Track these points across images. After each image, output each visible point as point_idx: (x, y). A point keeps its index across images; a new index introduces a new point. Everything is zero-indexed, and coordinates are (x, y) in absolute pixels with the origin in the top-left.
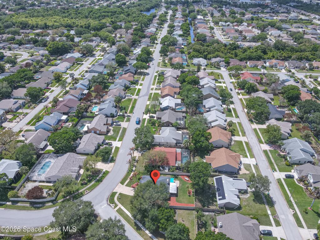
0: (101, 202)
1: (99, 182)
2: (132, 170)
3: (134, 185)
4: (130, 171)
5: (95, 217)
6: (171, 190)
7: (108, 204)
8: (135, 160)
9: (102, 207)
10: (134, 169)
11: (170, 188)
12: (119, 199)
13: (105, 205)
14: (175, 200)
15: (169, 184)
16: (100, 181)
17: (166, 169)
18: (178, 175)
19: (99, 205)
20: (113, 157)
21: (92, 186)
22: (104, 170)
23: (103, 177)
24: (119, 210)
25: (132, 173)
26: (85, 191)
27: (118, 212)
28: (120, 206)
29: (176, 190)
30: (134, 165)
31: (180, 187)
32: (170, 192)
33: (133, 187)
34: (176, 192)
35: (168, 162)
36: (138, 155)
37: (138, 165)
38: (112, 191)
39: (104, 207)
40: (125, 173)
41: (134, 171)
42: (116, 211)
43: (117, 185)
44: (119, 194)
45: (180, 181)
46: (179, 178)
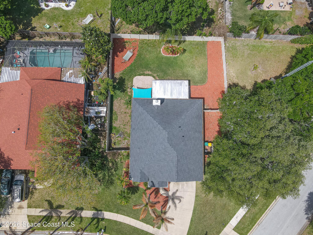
2: (93, 219)
8: (48, 218)
10: (87, 214)
11: (175, 97)
15: (162, 100)
17: (96, 113)
24: (243, 229)
25: (108, 215)
27: (247, 232)
28: (229, 231)
29: (178, 83)
30: (69, 215)
31: (155, 75)
32: (187, 97)
33: (162, 206)
34: (185, 83)
35: (71, 104)
36: (23, 210)
37: (71, 204)
41: (96, 212)
45: (135, 73)
46: (121, 75)
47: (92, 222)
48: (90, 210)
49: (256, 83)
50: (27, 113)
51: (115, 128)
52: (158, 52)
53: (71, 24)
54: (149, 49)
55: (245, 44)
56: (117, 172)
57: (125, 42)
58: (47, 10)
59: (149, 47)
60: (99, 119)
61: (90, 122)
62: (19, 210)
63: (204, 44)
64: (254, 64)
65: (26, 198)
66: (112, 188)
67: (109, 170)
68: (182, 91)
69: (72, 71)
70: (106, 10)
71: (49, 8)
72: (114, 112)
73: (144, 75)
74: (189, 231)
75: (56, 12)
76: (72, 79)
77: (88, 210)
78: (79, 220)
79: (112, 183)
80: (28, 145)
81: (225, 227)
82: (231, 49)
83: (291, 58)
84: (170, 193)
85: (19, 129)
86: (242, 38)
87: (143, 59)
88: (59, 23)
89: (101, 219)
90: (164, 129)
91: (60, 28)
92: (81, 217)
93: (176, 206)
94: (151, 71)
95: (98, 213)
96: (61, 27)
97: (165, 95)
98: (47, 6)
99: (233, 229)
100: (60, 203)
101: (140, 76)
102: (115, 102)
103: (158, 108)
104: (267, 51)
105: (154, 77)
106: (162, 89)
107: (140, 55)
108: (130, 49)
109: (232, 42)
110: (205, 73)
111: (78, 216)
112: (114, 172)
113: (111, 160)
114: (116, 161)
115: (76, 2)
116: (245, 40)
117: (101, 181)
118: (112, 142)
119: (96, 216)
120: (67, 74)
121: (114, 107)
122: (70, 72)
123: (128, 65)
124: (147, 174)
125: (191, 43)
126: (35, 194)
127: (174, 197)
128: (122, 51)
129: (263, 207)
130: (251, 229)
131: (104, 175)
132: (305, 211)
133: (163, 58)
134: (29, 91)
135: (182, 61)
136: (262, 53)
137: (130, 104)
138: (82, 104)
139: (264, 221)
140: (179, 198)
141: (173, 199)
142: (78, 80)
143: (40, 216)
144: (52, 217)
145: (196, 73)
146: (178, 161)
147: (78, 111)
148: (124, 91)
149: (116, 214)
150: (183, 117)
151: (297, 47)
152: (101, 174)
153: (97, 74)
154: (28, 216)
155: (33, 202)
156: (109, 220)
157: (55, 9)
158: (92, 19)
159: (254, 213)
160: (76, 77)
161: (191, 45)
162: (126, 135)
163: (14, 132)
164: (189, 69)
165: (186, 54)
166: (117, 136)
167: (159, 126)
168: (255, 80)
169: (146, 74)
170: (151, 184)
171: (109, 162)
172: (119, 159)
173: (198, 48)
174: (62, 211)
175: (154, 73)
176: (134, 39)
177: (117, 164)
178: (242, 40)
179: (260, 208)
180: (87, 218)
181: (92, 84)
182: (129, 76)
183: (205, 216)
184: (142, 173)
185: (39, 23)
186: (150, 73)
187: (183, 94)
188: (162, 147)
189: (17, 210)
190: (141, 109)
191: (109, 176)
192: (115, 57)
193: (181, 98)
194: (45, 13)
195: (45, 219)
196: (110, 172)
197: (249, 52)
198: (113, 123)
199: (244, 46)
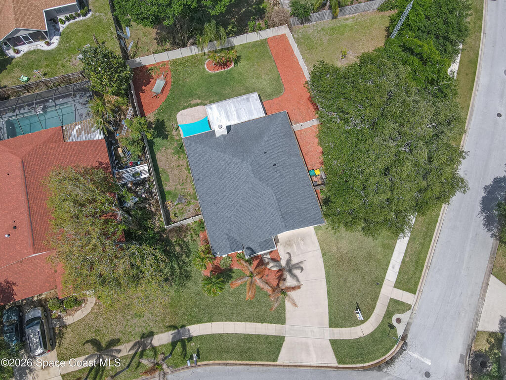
2: (174, 344)
5: (484, 365)
6: (250, 112)
7: (402, 350)
9: (428, 362)
10: (162, 339)
11: (244, 119)
13: (416, 355)
14: (276, 100)
17: (134, 175)
24: (408, 281)
25: (196, 330)
27: (416, 284)
28: (389, 291)
29: (244, 99)
30: (133, 352)
31: (207, 102)
32: (262, 114)
34: (253, 96)
36: (51, 370)
37: (131, 332)
38: (334, 373)
39: (423, 356)
40: (208, 368)
41: (176, 331)
42: (415, 294)
43: (295, 369)
44: (337, 326)
45: (176, 107)
46: (157, 116)
47: (173, 349)
48: (165, 331)
50: (23, 198)
51: (169, 193)
52: (202, 70)
53: (60, 67)
54: (188, 69)
55: (319, 29)
56: (191, 258)
57: (150, 70)
58: (18, 58)
59: (186, 67)
60: (141, 187)
62: (46, 372)
63: (263, 43)
64: (340, 50)
65: (53, 347)
66: (189, 284)
67: (177, 258)
68: (253, 109)
69: (79, 126)
70: (109, 35)
71: (22, 53)
72: (160, 170)
73: (191, 107)
74: (330, 312)
75: (33, 57)
76: (83, 137)
77: (162, 332)
78: (152, 353)
79: (188, 276)
80: (36, 246)
81: (381, 287)
82: (302, 41)
83: (386, 31)
84: (283, 263)
85: (15, 227)
86: (313, 23)
87: (183, 86)
88: (42, 70)
89: (188, 339)
90: (243, 161)
91: (45, 76)
92: (154, 348)
94: (199, 98)
95: (179, 332)
96: (45, 74)
97: (229, 120)
98: (18, 52)
99: (395, 287)
100: (112, 337)
101: (185, 110)
102: (159, 156)
103: (225, 139)
104: (352, 29)
106: (223, 114)
107: (176, 82)
108: (158, 77)
109: (301, 31)
110: (277, 80)
111: (148, 348)
112: (187, 259)
113: (176, 241)
114: (184, 242)
115: (60, 35)
116: (317, 24)
117: (170, 278)
118: (171, 214)
119: (177, 338)
120: (73, 132)
121: (158, 163)
122: (77, 128)
123: (164, 99)
124: (238, 239)
125: (244, 47)
126: (66, 335)
127: (290, 268)
128: (148, 83)
129: (424, 239)
130: (419, 278)
131: (172, 268)
132: (486, 228)
133: (211, 77)
134: (19, 165)
135: (240, 73)
136: (346, 34)
137: (183, 152)
138: (109, 167)
139: (433, 260)
140: (299, 266)
141: (290, 271)
142: (92, 136)
143: (84, 369)
146: (278, 200)
148: (166, 136)
149: (209, 324)
150: (266, 139)
151: (389, 15)
152: (167, 269)
153: (119, 125)
154: (63, 376)
155: (66, 349)
156: (201, 338)
157: (30, 53)
159: (415, 252)
160: (88, 132)
161: (246, 49)
162: (189, 198)
163: (9, 235)
164: (253, 81)
165: (242, 63)
166: (175, 204)
167: (234, 159)
169: (193, 104)
170: (249, 252)
171: (173, 245)
172: (189, 237)
173: (256, 51)
174: (118, 348)
175: (204, 100)
176: (161, 62)
177: (187, 246)
178: (314, 25)
179: (420, 243)
180: (164, 345)
181: (116, 140)
182: (169, 114)
183: (346, 280)
184: (229, 238)
185: (11, 78)
186: (198, 101)
187: (254, 112)
188: (248, 187)
189: (41, 373)
190: (200, 148)
191: (181, 268)
192: (141, 94)
193: (254, 118)
194: (16, 63)
195: (93, 372)
196: (181, 261)
197: (328, 37)
198: (164, 187)
199: (319, 32)
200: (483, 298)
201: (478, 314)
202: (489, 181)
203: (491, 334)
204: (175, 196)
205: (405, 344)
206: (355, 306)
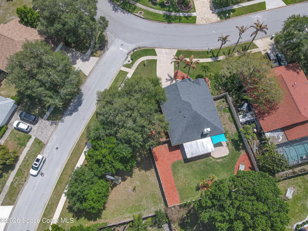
0: (130, 42)
1: (166, 19)
2: (217, 56)
3: (181, 73)
4: (213, 54)
5: (100, 47)
6: (191, 146)
7: (129, 53)
9: (121, 49)
10: (222, 58)
11: (194, 142)
12: (143, 64)
13: (125, 51)
14: (176, 160)
15: (203, 136)
16: (169, 19)
17: (246, 116)
18: (244, 148)
19: (123, 42)
20: (233, 11)
21: (155, 14)
22: (194, 14)
23: (179, 20)
24: (122, 74)
25: (210, 60)
26: (141, 9)
27: (119, 74)
28: (131, 71)
29: (194, 154)
31: (213, 160)
32: (185, 145)
33: (177, 73)
34: (190, 156)
35: (267, 114)
36: (263, 49)
38: (157, 46)
39: (122, 51)
40: (203, 49)
41: (217, 60)
42: (120, 70)
43: (171, 48)
44: (154, 60)
45: (230, 157)
46: (239, 152)
48: (221, 60)
49: (131, 176)
50: (294, 97)
51: (227, 112)
56: (214, 84)
61: (247, 110)
62: (265, 49)
63: (182, 200)
64: (136, 193)
67: (220, 84)
69: (279, 141)
72: (233, 123)
73: (222, 157)
74: (156, 64)
76: (275, 134)
77: (223, 60)
78: (225, 53)
81: (134, 72)
83: (106, 207)
84: (174, 81)
85: (293, 86)
87: (228, 171)
89: (212, 57)
90: (196, 112)
92: (225, 55)
93: (168, 75)
94: (218, 163)
99: (128, 72)
101: (225, 155)
102: (235, 130)
105: (214, 158)
106: (205, 145)
110: (174, 173)
111: (227, 55)
112: (216, 84)
114: (218, 91)
118: (225, 102)
119: (216, 58)
120: (282, 137)
121: (235, 126)
122: (280, 140)
123: (237, 163)
124: (195, 85)
125: (194, 197)
127: (171, 80)
130: (117, 75)
131: (222, 81)
132: (83, 94)
135: (196, 178)
136: (131, 205)
138: (259, 118)
139: (109, 82)
140: (168, 80)
141: (172, 78)
142: (271, 135)
143: (250, 49)
144: (243, 51)
145: (182, 171)
146: (179, 95)
147: (259, 111)
148: (232, 140)
149: (204, 62)
151: (102, 220)
153: (259, 148)
154: (258, 47)
156: (207, 57)
158: (287, 195)
160: (274, 137)
161: (193, 195)
163: (295, 84)
164: (188, 173)
165: (194, 186)
166: (224, 106)
167: (200, 114)
168: (132, 179)
169: (221, 159)
170: (191, 80)
173: (187, 194)
175: (215, 161)
177: (216, 89)
178: (150, 213)
180: (221, 56)
181: (258, 139)
182: (233, 153)
183: (148, 75)
184: (200, 84)
186: (218, 161)
187: (189, 146)
190: (216, 125)
191: (218, 81)
192: (251, 166)
193: (189, 143)
195: (247, 48)
196: (218, 83)
197: (142, 203)
198: (230, 114)
199: (148, 208)
200: (93, 68)
201: (97, 63)
202: (75, 114)
203: (94, 56)
204: (224, 110)
205: (128, 54)
206: (146, 66)
